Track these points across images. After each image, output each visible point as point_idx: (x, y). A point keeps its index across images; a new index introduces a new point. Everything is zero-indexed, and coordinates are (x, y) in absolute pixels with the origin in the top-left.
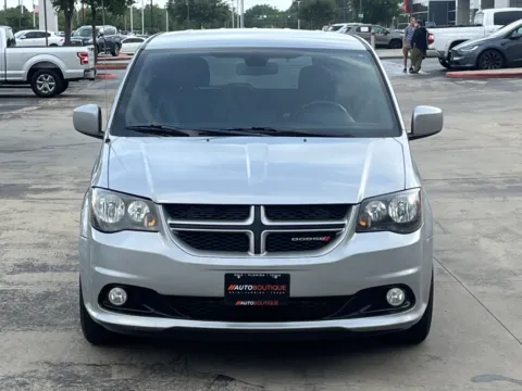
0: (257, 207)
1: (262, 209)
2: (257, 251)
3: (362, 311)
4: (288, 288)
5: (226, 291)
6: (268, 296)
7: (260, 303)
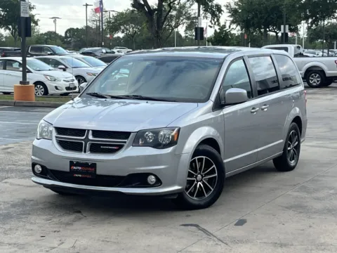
0: (88, 130)
1: (91, 132)
2: (85, 152)
3: (134, 185)
4: (95, 170)
5: (70, 169)
6: (87, 173)
7: (83, 176)
